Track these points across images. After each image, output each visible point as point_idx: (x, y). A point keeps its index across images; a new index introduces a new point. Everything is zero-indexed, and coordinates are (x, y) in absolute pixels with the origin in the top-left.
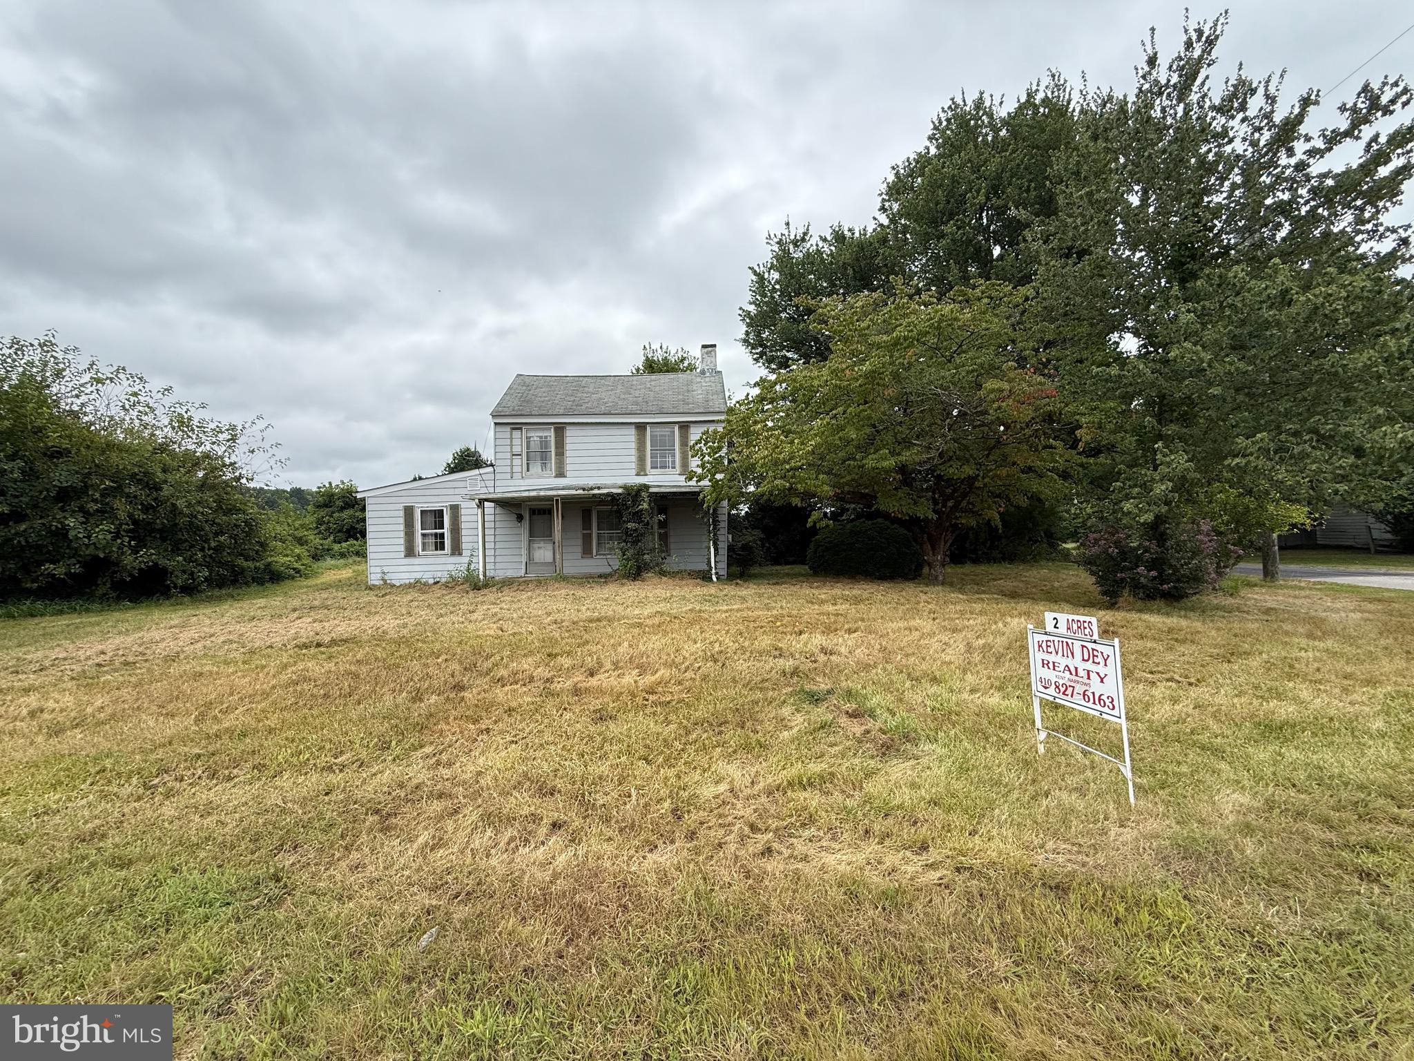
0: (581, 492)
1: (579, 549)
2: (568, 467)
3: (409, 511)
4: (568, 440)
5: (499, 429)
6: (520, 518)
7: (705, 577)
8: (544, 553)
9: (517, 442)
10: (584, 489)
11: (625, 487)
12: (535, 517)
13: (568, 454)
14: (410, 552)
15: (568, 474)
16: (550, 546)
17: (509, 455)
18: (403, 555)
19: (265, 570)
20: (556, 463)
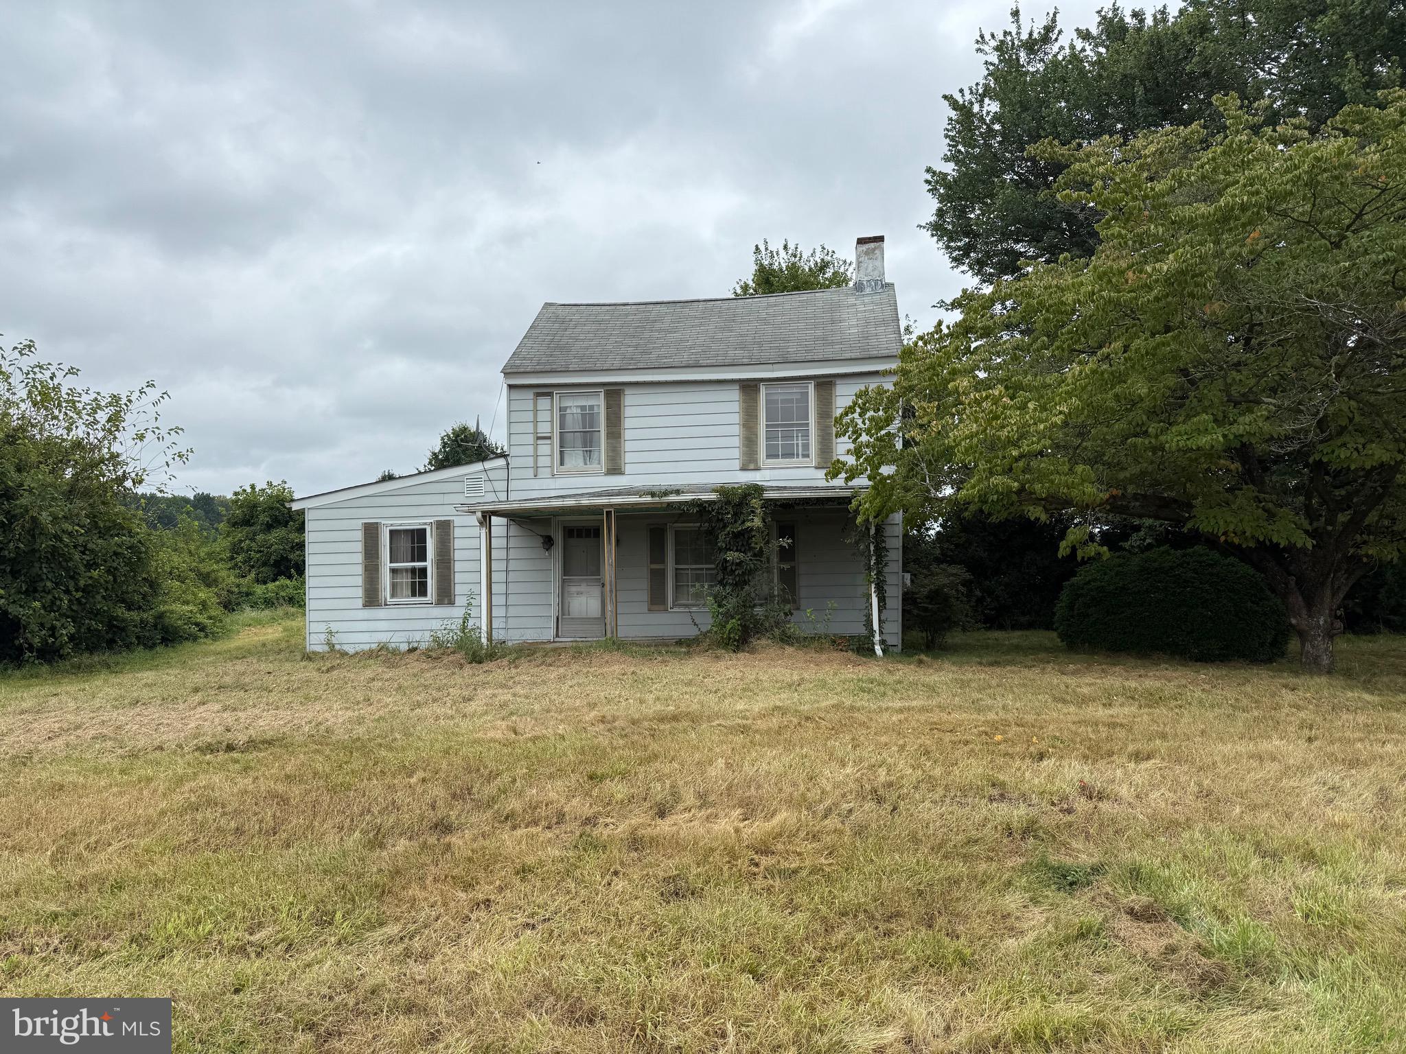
0: (648, 499)
1: (644, 596)
2: (628, 458)
3: (371, 531)
4: (628, 412)
5: (516, 394)
6: (548, 542)
7: (862, 647)
8: (586, 601)
9: (544, 416)
10: (653, 495)
11: (723, 491)
12: (574, 541)
13: (628, 435)
14: (372, 599)
15: (628, 469)
16: (596, 591)
17: (530, 439)
18: (360, 603)
19: (155, 626)
20: (607, 451)
